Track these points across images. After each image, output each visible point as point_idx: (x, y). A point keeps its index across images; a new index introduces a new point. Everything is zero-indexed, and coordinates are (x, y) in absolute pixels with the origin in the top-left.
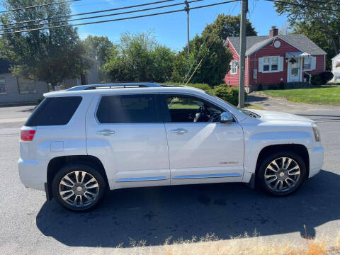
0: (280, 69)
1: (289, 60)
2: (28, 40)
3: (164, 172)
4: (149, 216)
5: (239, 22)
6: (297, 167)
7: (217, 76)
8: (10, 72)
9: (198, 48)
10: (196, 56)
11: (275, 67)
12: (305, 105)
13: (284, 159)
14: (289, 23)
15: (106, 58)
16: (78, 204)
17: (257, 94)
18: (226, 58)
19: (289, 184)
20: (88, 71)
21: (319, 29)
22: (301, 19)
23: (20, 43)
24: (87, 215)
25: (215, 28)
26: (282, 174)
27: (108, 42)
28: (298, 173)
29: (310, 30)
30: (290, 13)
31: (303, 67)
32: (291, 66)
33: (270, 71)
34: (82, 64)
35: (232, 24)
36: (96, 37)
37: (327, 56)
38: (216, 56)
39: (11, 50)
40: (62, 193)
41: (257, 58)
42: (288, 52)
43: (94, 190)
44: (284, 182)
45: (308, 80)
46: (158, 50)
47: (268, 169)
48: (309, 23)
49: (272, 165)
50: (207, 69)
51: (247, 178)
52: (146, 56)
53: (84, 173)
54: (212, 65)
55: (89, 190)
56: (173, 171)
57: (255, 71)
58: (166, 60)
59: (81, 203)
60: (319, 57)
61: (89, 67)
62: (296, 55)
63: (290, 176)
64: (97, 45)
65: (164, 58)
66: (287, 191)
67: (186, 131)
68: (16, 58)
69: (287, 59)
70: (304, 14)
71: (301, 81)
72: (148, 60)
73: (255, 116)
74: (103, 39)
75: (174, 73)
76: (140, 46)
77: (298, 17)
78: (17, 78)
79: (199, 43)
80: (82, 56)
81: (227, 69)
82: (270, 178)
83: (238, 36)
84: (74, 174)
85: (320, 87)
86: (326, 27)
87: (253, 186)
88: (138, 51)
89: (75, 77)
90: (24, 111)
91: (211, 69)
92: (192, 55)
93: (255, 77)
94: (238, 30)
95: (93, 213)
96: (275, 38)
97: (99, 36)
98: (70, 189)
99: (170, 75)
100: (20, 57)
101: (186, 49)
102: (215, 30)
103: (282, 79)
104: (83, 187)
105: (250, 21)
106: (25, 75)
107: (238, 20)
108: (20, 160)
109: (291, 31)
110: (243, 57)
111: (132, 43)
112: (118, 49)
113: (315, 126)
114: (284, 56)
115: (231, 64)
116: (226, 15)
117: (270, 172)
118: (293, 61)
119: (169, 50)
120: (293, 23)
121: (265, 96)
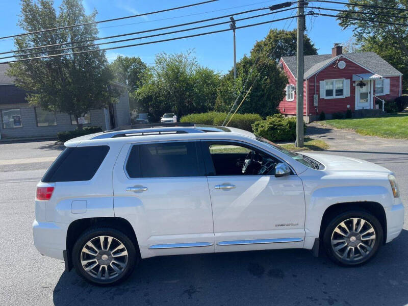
0: (346, 94)
1: (356, 83)
2: (48, 65)
3: (207, 236)
4: (189, 293)
5: (295, 38)
6: (372, 230)
7: (269, 104)
8: (27, 102)
9: (246, 72)
10: (244, 81)
11: (339, 92)
12: (378, 139)
13: (355, 220)
14: (355, 38)
15: (138, 83)
16: (102, 276)
17: (319, 124)
18: (280, 82)
19: (362, 251)
20: (117, 100)
21: (392, 45)
22: (369, 33)
23: (38, 68)
24: (114, 289)
25: (266, 45)
26: (353, 238)
27: (141, 64)
28: (374, 237)
29: (381, 46)
30: (356, 26)
31: (374, 91)
32: (359, 91)
33: (334, 97)
34: (110, 91)
35: (287, 41)
36: (127, 58)
37: (403, 76)
38: (268, 81)
39: (29, 76)
40: (84, 263)
41: (318, 81)
42: (356, 73)
43: (121, 259)
44: (356, 248)
45: (380, 107)
46: (199, 72)
47: (336, 233)
48: (380, 38)
49: (340, 228)
50: (257, 96)
51: (309, 244)
52: (185, 80)
53: (110, 239)
54: (263, 91)
55: (116, 259)
56: (217, 235)
57: (316, 96)
58: (208, 85)
59: (106, 274)
60: (393, 79)
61: (119, 95)
62: (365, 78)
63: (363, 242)
64: (128, 67)
65: (206, 82)
66: (360, 260)
67: (234, 186)
68: (34, 86)
69: (354, 82)
70: (373, 26)
71: (372, 107)
72: (188, 84)
73: (317, 166)
74: (134, 60)
75: (219, 100)
76: (178, 69)
77: (366, 31)
78: (35, 108)
79: (248, 66)
80: (111, 82)
81: (282, 95)
82: (338, 244)
83: (294, 54)
84: (99, 240)
85: (396, 115)
86: (401, 42)
87: (316, 254)
88: (175, 74)
89: (102, 106)
90: (42, 148)
91: (262, 96)
92: (240, 80)
93: (316, 104)
94: (293, 47)
95: (121, 287)
96: (339, 57)
97: (130, 57)
98: (94, 257)
99: (214, 103)
100: (38, 85)
101: (232, 73)
102: (267, 47)
103: (348, 106)
104: (109, 255)
105: (308, 37)
106: (45, 105)
107: (293, 35)
108: (35, 223)
109: (359, 47)
110: (301, 81)
111: (168, 65)
112: (152, 72)
113: (392, 178)
114: (351, 78)
115: (286, 89)
116: (279, 30)
117: (337, 236)
118: (362, 84)
119: (212, 72)
120: (360, 38)
121: (328, 127)
